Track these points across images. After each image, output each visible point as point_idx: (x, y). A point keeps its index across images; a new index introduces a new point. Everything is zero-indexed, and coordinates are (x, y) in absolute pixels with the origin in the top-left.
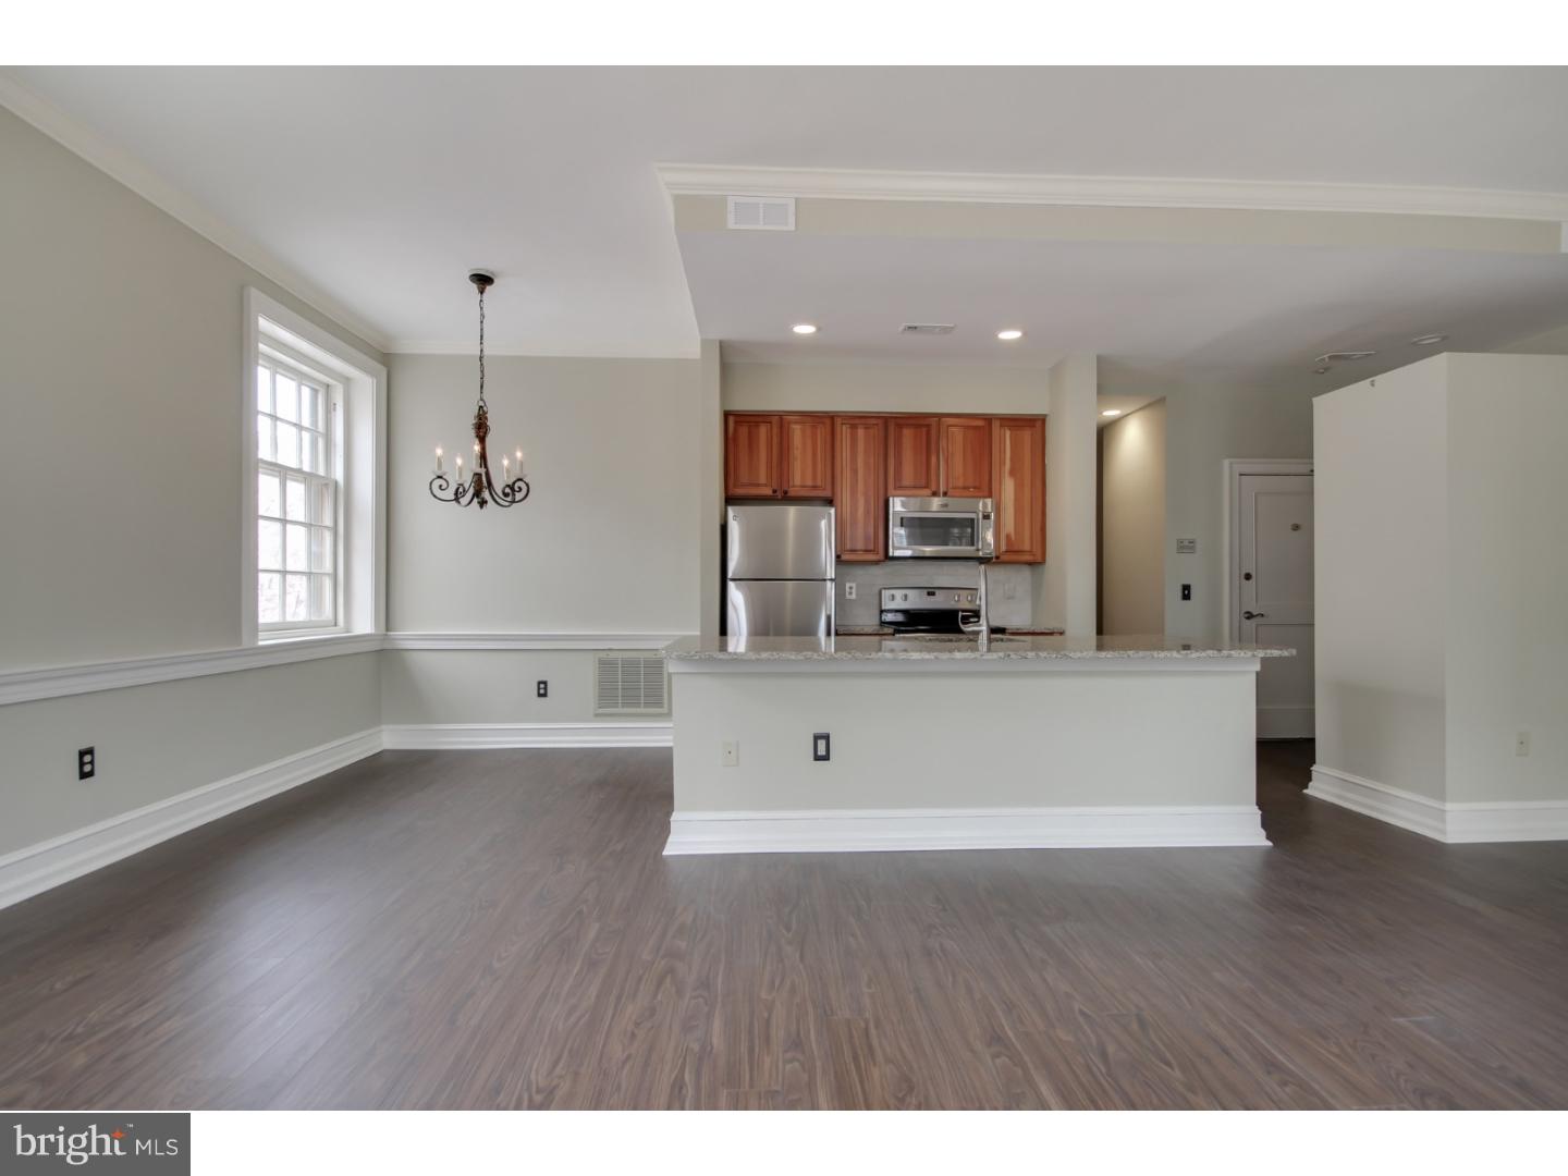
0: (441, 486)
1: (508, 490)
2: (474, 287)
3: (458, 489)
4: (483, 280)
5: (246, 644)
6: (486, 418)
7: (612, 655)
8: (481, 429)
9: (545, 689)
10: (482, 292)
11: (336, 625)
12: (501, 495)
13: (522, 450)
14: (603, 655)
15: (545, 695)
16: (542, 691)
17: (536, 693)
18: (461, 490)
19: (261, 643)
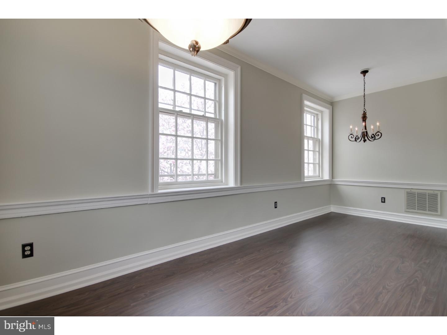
0: (352, 137)
1: (373, 136)
2: (362, 75)
3: (356, 137)
4: (365, 72)
5: (302, 181)
6: (366, 114)
7: (413, 191)
8: (364, 118)
9: (384, 200)
10: (364, 76)
11: (319, 177)
12: (371, 137)
13: (379, 122)
14: (409, 190)
15: (384, 202)
16: (383, 201)
17: (381, 201)
18: (357, 137)
19: (305, 181)
